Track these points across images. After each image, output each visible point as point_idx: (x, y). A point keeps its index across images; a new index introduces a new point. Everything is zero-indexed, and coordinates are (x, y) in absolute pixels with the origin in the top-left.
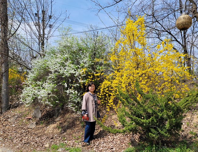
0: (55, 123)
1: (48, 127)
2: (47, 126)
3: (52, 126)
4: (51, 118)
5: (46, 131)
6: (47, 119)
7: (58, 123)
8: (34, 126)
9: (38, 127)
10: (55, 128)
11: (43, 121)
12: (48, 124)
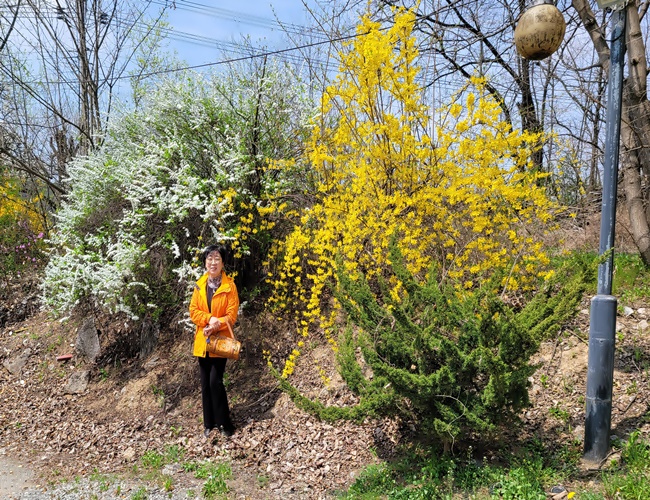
0: (142, 374)
1: (124, 390)
2: (119, 386)
3: (137, 385)
4: (129, 358)
5: (120, 403)
6: (118, 360)
7: (151, 374)
8: (81, 386)
9: (94, 387)
10: (144, 393)
11: (107, 369)
12: (123, 378)
